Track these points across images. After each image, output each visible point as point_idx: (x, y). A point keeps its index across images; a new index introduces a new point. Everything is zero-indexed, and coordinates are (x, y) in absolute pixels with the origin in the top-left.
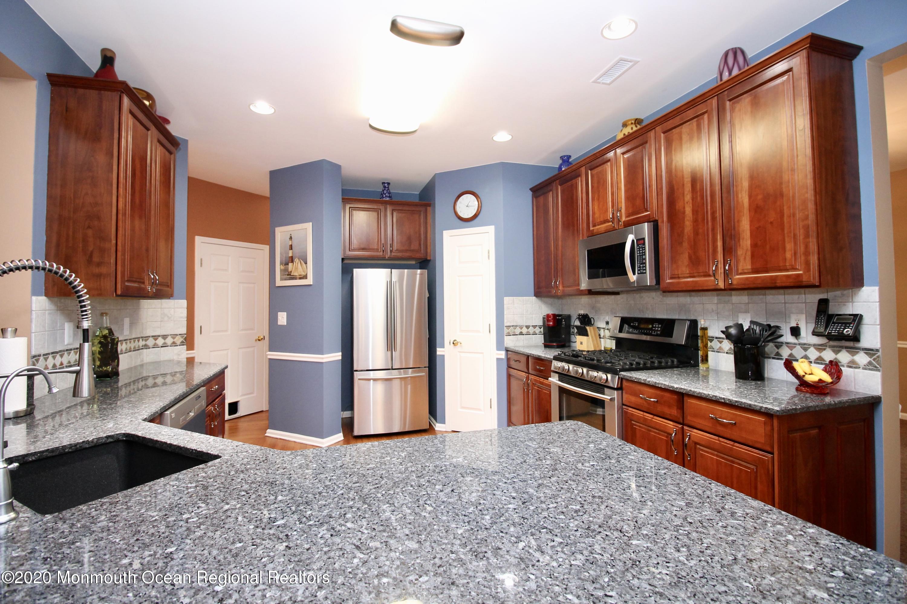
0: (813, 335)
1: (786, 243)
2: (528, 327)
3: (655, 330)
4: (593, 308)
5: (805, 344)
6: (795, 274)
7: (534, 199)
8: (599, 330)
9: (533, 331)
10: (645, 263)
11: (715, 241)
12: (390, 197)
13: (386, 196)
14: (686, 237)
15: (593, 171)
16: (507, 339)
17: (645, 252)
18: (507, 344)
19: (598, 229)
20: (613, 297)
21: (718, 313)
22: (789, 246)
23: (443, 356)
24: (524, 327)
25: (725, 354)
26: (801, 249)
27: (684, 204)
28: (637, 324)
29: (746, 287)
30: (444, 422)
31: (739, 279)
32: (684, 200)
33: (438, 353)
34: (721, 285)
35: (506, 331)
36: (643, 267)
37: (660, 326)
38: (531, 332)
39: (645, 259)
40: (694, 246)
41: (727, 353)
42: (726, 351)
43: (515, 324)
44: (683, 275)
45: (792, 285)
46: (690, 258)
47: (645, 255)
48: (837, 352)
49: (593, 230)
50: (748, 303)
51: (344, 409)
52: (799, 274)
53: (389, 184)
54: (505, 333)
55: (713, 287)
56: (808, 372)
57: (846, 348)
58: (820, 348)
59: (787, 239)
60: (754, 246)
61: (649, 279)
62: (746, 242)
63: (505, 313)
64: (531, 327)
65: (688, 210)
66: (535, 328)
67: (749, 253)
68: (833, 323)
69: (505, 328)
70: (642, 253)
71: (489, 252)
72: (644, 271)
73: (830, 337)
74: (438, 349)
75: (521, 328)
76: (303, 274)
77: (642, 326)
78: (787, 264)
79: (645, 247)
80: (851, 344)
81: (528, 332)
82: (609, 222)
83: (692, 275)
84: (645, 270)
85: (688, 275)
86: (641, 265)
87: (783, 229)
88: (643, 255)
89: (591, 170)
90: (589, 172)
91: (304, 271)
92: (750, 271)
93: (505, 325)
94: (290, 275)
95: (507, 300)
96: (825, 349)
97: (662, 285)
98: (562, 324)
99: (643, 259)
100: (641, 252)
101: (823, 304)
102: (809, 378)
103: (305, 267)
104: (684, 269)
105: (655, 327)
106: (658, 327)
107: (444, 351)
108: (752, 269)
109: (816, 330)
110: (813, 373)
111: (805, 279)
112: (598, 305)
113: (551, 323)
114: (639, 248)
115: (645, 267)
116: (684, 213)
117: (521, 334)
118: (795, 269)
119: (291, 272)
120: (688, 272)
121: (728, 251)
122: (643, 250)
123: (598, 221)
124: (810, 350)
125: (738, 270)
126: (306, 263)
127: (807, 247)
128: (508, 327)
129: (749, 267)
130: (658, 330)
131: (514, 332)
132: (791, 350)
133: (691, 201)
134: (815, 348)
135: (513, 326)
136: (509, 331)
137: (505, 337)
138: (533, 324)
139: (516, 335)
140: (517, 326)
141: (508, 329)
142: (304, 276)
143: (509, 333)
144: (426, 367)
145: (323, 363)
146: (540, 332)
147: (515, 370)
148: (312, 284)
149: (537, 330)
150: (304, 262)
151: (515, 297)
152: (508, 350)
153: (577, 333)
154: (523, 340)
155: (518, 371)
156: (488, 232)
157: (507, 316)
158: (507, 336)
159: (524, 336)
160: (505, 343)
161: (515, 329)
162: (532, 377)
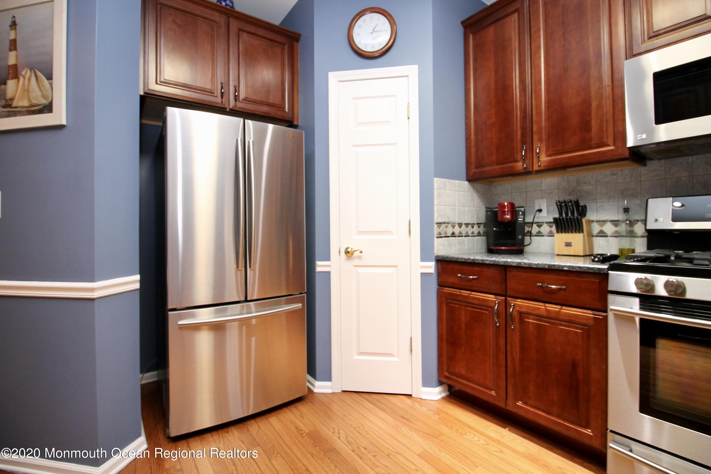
2: (460, 225)
9: (465, 232)
16: (437, 242)
18: (437, 251)
23: (328, 273)
24: (457, 225)
30: (329, 378)
33: (318, 269)
35: (435, 230)
38: (470, 233)
43: (446, 220)
51: (144, 369)
54: (434, 233)
63: (435, 203)
64: (463, 226)
66: (467, 227)
69: (436, 226)
71: (408, 107)
74: (318, 263)
75: (453, 227)
76: (44, 102)
81: (460, 232)
91: (44, 97)
93: (436, 220)
94: (10, 105)
95: (437, 182)
98: (518, 219)
103: (48, 86)
107: (329, 266)
113: (508, 217)
117: (453, 235)
119: (12, 99)
126: (50, 77)
128: (439, 224)
131: (445, 233)
135: (444, 223)
136: (439, 230)
137: (436, 239)
138: (467, 222)
139: (448, 237)
140: (448, 223)
141: (439, 227)
142: (44, 107)
143: (440, 234)
144: (302, 293)
145: (92, 300)
146: (473, 233)
147: (462, 291)
148: (64, 122)
149: (470, 230)
150: (45, 76)
151: (446, 180)
152: (440, 259)
153: (551, 232)
154: (455, 245)
155: (473, 293)
156: (407, 76)
157: (435, 207)
158: (437, 237)
159: (457, 238)
160: (436, 249)
161: (447, 227)
162: (519, 302)
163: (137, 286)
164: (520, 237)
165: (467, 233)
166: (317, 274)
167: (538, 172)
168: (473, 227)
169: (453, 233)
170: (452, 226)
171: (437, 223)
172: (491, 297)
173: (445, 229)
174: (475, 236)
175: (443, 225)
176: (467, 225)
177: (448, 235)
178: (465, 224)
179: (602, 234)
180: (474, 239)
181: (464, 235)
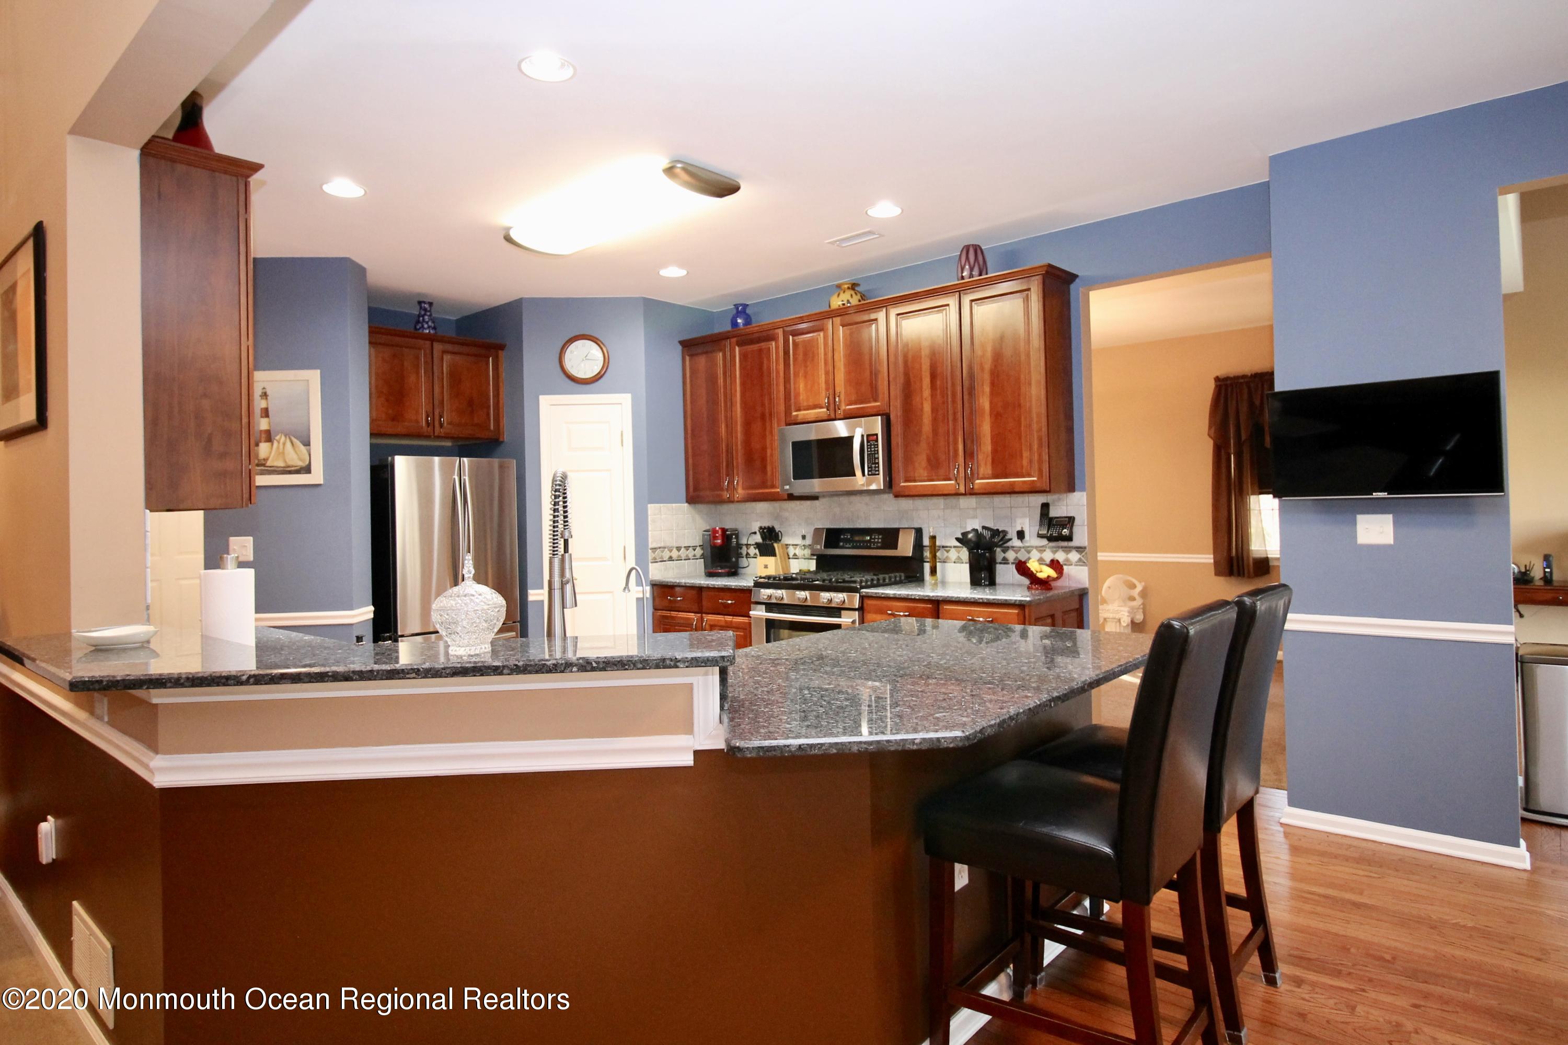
0: (1038, 537)
1: (1023, 451)
2: (679, 549)
3: (874, 543)
4: (777, 517)
5: (1028, 547)
6: (1030, 481)
7: (687, 358)
8: (787, 548)
9: (685, 555)
10: (878, 463)
11: (956, 443)
12: (434, 328)
13: (429, 327)
14: (924, 437)
15: (795, 338)
16: (652, 567)
17: (878, 450)
18: (652, 575)
19: (804, 414)
20: (808, 503)
21: (944, 520)
22: (1026, 454)
23: (541, 602)
24: (675, 549)
25: (953, 564)
26: (1036, 457)
27: (922, 399)
28: (849, 537)
29: (987, 491)
31: (980, 483)
32: (922, 396)
33: (530, 598)
34: (962, 490)
35: (651, 555)
36: (875, 467)
37: (880, 537)
38: (691, 556)
39: (878, 458)
40: (933, 448)
41: (955, 562)
42: (953, 561)
43: (662, 545)
44: (920, 479)
45: (1028, 490)
46: (929, 460)
47: (878, 453)
48: (1054, 552)
49: (797, 416)
50: (976, 509)
52: (1033, 481)
53: (431, 304)
54: (650, 558)
55: (953, 492)
56: (1039, 570)
57: (1062, 547)
58: (1041, 549)
59: (1024, 448)
60: (995, 451)
61: (878, 483)
62: (987, 446)
63: (650, 528)
64: (683, 549)
65: (927, 407)
66: (687, 550)
67: (990, 459)
68: (1053, 525)
69: (650, 551)
70: (875, 451)
71: (622, 435)
72: (877, 473)
73: (1051, 539)
74: (530, 592)
75: (671, 551)
76: (302, 464)
77: (857, 538)
78: (1024, 471)
79: (878, 445)
80: (1065, 544)
81: (679, 556)
82: (821, 407)
83: (929, 478)
84: (878, 471)
85: (926, 478)
86: (874, 466)
87: (1020, 438)
88: (875, 454)
89: (793, 336)
90: (791, 337)
91: (301, 460)
92: (991, 476)
93: (651, 546)
94: (264, 465)
95: (651, 508)
96: (1045, 550)
97: (895, 489)
98: (731, 542)
99: (875, 458)
100: (873, 449)
101: (1045, 507)
102: (1040, 575)
103: (304, 451)
104: (921, 471)
105: (874, 539)
106: (878, 539)
108: (992, 474)
109: (1040, 532)
110: (1043, 570)
111: (1038, 485)
112: (786, 514)
113: (719, 541)
114: (871, 445)
115: (878, 467)
116: (922, 410)
117: (671, 559)
118: (1029, 475)
119: (266, 460)
120: (926, 474)
121: (969, 455)
122: (875, 448)
123: (805, 404)
124: (1032, 552)
125: (978, 474)
126: (307, 444)
127: (1040, 455)
128: (654, 549)
129: (989, 471)
130: (878, 542)
131: (662, 557)
132: (1017, 553)
133: (930, 398)
134: (1037, 550)
135: (660, 548)
136: (654, 556)
137: (650, 564)
138: (686, 545)
139: (665, 561)
140: (665, 548)
141: (654, 552)
142: (301, 468)
143: (655, 558)
144: (515, 622)
145: (351, 625)
146: (694, 556)
147: (672, 612)
148: (322, 482)
149: (691, 553)
150: (301, 442)
151: (662, 505)
152: (654, 583)
153: (755, 554)
154: (673, 569)
155: (680, 613)
156: (621, 404)
157: (650, 533)
158: (652, 562)
159: (675, 562)
160: (650, 573)
161: (663, 552)
162: (711, 617)
163: (372, 616)
164: (734, 559)
165: (687, 556)
166: (529, 603)
167: (738, 502)
168: (694, 550)
169: (671, 557)
170: (669, 550)
171: (652, 549)
172: (692, 615)
173: (661, 554)
174: (697, 559)
175: (658, 550)
176: (687, 548)
177: (665, 559)
178: (685, 547)
179: (795, 557)
180: (696, 562)
181: (683, 558)
